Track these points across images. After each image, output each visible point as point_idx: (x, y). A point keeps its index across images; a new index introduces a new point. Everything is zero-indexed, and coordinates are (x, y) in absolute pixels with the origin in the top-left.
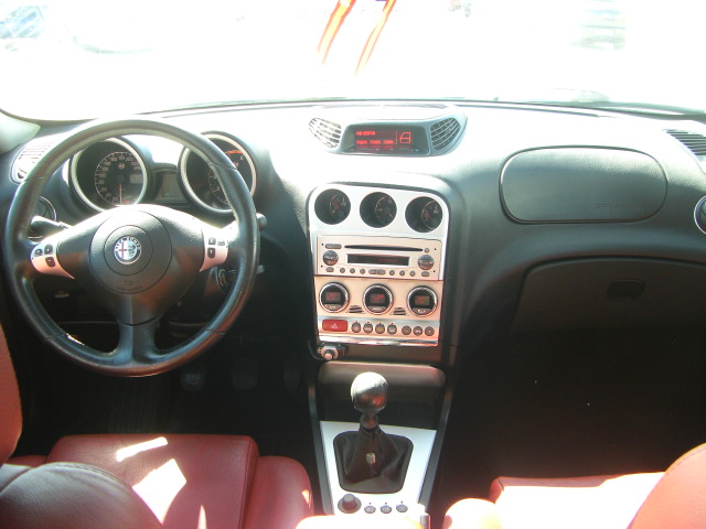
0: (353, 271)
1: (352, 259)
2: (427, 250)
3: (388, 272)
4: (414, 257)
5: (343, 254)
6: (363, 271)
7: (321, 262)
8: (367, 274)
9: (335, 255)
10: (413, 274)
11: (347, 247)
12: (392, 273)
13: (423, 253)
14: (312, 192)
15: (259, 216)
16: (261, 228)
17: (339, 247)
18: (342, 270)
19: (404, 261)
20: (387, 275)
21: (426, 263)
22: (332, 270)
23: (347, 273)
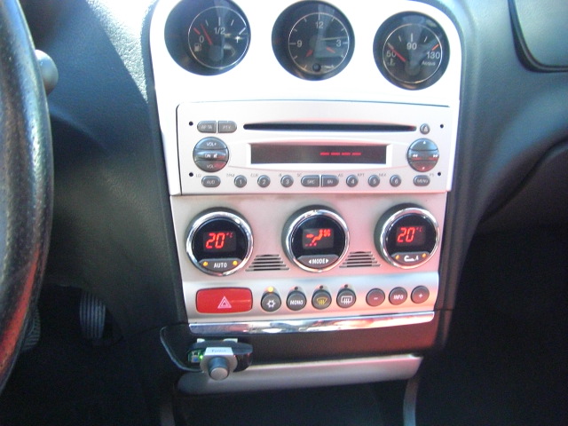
0: (264, 182)
1: (261, 154)
2: (425, 130)
3: (342, 181)
4: (397, 146)
5: (239, 145)
6: (287, 182)
7: (189, 164)
8: (297, 188)
9: (221, 147)
10: (395, 181)
11: (247, 127)
12: (352, 182)
13: (415, 136)
14: (152, 9)
15: (41, 55)
16: (49, 90)
17: (229, 128)
18: (241, 182)
19: (376, 154)
20: (342, 188)
21: (422, 158)
22: (217, 183)
23: (252, 186)
